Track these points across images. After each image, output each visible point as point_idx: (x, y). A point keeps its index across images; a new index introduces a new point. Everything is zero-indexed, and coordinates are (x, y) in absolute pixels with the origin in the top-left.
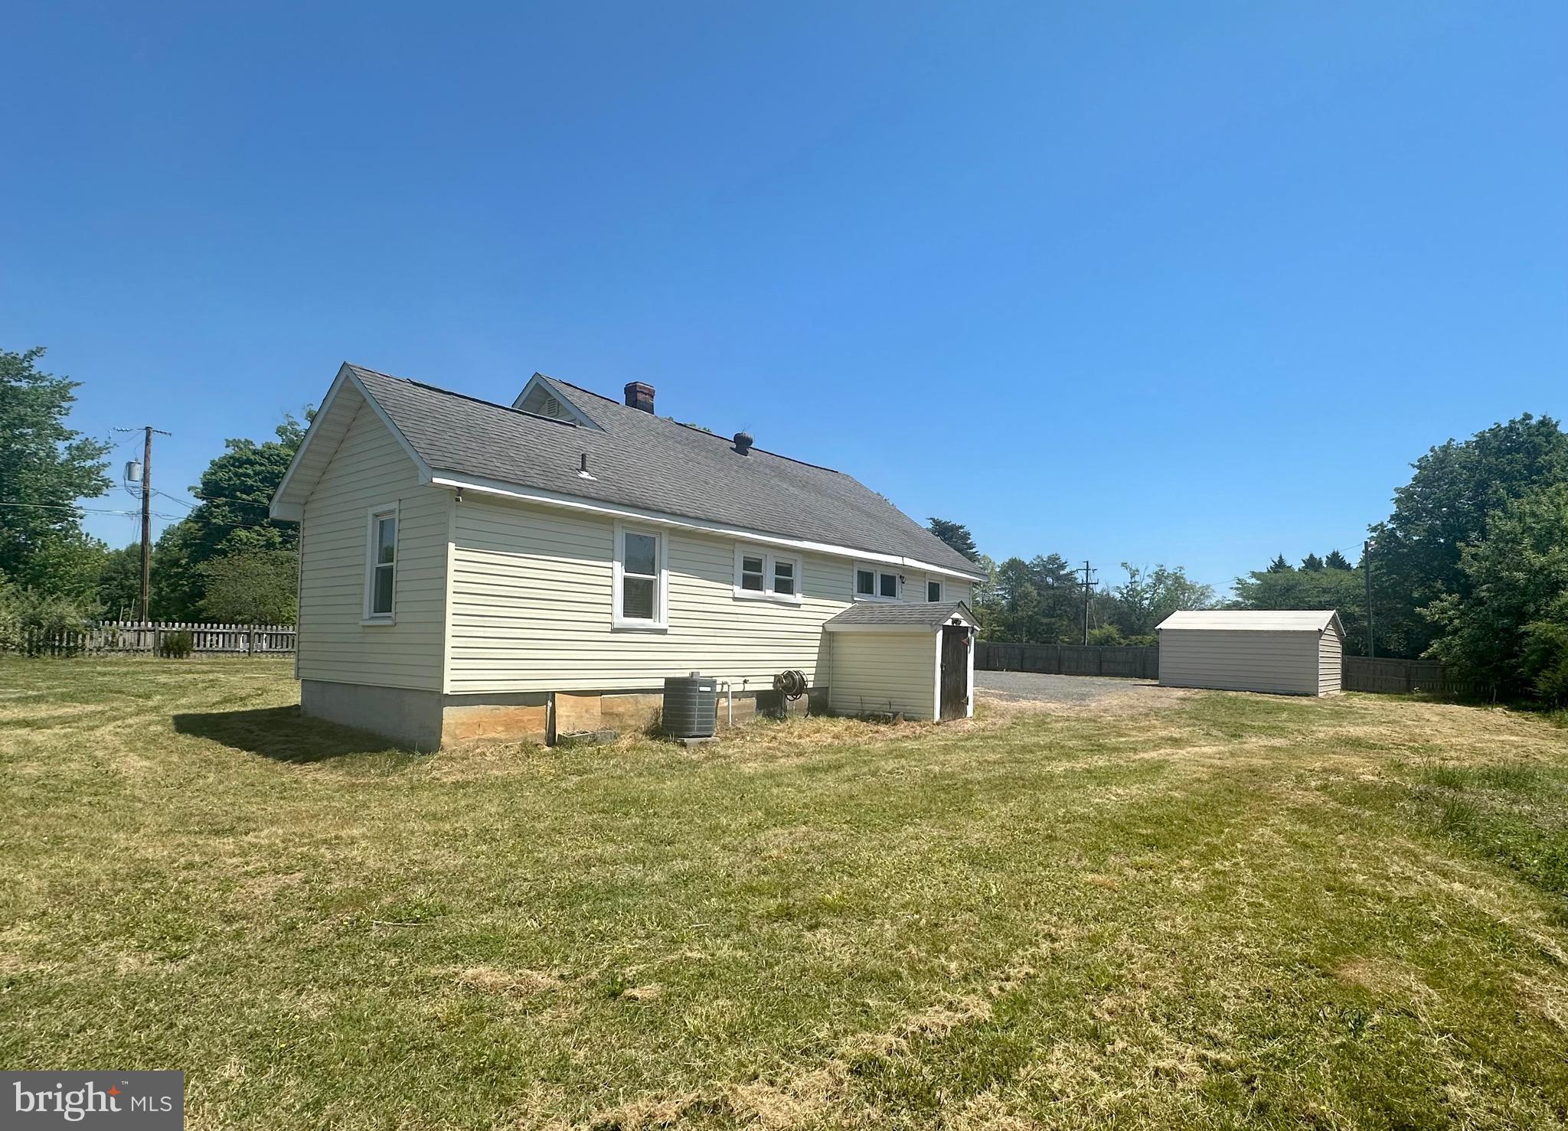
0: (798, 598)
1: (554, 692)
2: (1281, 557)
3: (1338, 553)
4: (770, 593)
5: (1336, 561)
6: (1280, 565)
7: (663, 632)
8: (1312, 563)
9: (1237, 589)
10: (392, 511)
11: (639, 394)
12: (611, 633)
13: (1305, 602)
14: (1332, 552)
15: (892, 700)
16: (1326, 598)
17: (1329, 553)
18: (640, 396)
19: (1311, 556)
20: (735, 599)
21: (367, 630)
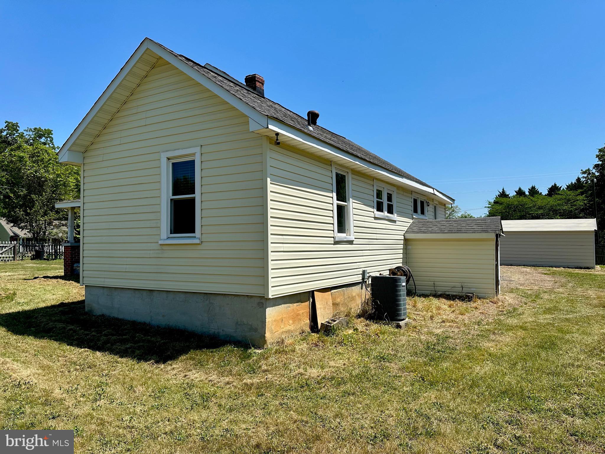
0: (395, 217)
1: (313, 292)
2: (503, 189)
3: (535, 187)
4: (386, 214)
5: (533, 191)
6: (503, 195)
7: (351, 242)
8: (520, 193)
9: (489, 207)
10: (194, 154)
11: (257, 83)
12: (334, 244)
13: (530, 214)
14: (531, 186)
15: (463, 284)
16: (541, 211)
17: (530, 187)
18: (258, 84)
19: (520, 189)
20: (376, 218)
21: (164, 248)
